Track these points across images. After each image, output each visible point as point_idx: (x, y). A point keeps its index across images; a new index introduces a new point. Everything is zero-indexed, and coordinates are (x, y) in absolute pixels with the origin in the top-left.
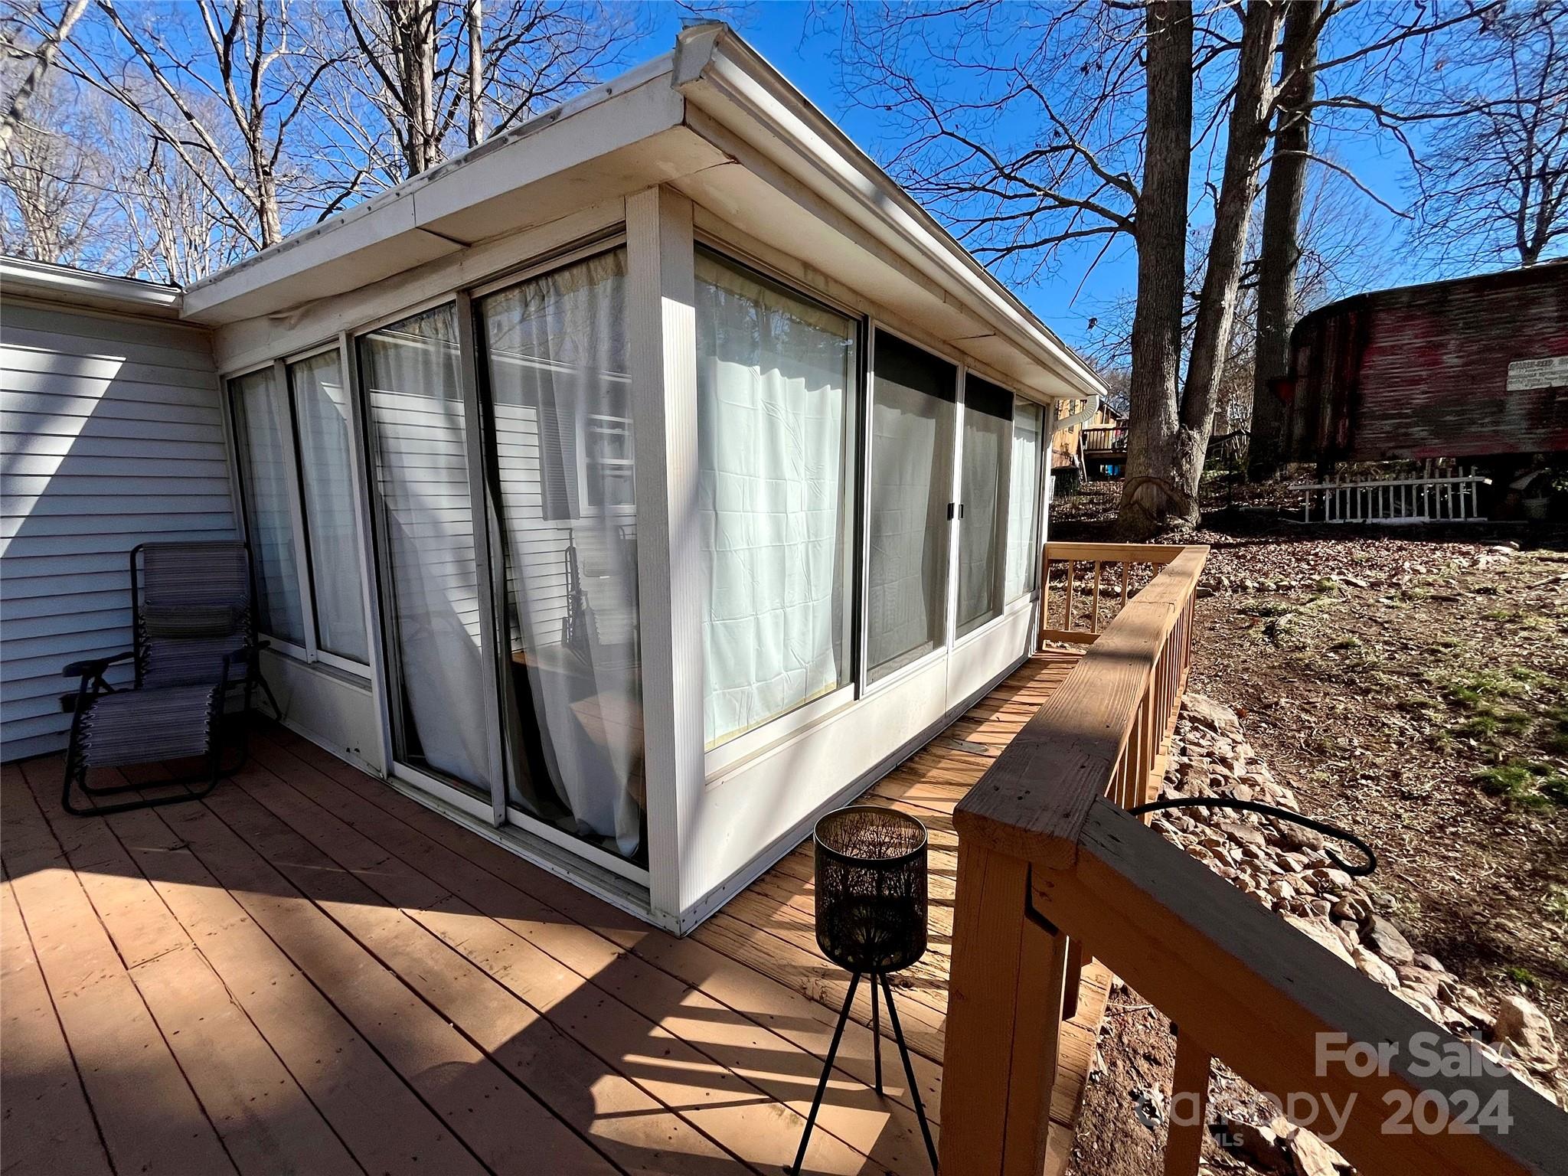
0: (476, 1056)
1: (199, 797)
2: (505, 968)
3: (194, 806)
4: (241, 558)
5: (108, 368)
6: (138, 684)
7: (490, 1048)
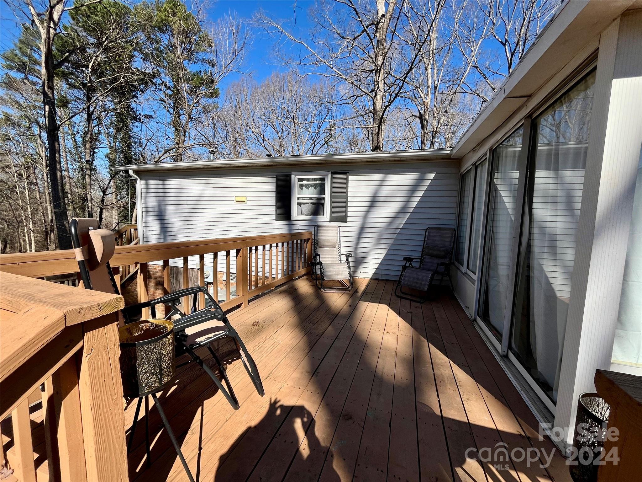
0: (438, 413)
1: (421, 303)
2: (468, 399)
3: (418, 305)
4: (452, 234)
5: (432, 176)
6: (420, 267)
7: (444, 415)
